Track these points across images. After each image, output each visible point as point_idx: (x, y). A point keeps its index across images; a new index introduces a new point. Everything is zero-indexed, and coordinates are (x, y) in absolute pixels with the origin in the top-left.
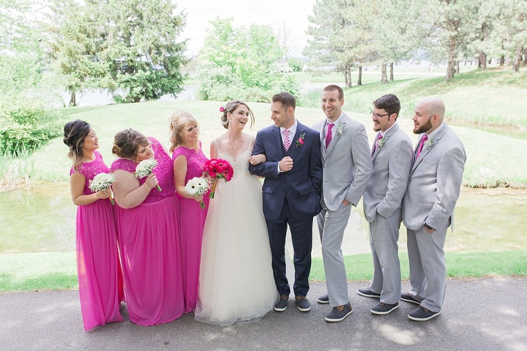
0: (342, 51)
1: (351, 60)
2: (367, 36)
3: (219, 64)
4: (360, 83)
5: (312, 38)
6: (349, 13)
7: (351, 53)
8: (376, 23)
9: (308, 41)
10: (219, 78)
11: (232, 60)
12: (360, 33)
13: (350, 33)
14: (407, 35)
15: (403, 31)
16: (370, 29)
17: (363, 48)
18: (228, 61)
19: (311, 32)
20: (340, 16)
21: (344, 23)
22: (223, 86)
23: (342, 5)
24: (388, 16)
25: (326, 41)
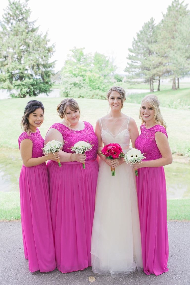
0: (149, 70)
1: (154, 76)
2: (165, 61)
3: (75, 75)
4: (159, 90)
5: (130, 62)
6: (154, 47)
7: (154, 71)
8: (171, 53)
9: (128, 64)
10: (75, 84)
11: (83, 73)
12: (160, 59)
13: (154, 59)
17: (162, 68)
18: (80, 74)
19: (130, 58)
20: (148, 49)
21: (150, 53)
22: (77, 89)
23: (149, 42)
24: (179, 49)
25: (139, 64)
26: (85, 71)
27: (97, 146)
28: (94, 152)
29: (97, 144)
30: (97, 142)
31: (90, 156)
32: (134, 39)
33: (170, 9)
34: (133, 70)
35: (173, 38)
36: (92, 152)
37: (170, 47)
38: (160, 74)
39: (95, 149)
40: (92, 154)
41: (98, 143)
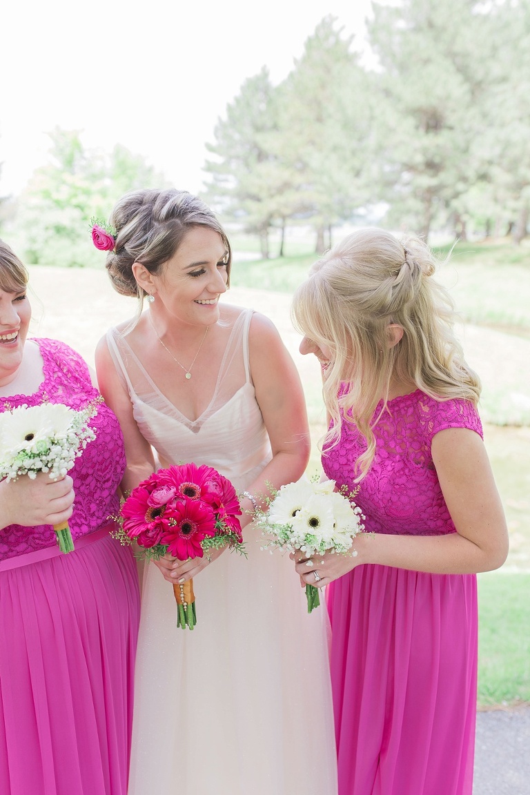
0: (258, 200)
1: (271, 216)
2: (298, 179)
3: (59, 205)
4: (281, 254)
5: (209, 178)
6: (269, 142)
7: (271, 205)
8: (315, 160)
9: (205, 183)
10: (59, 230)
11: (81, 199)
12: (286, 175)
13: (271, 173)
14: (363, 180)
15: (358, 174)
16: (304, 167)
17: (292, 198)
18: (75, 201)
19: (210, 168)
20: (255, 146)
21: (261, 156)
22: (65, 242)
23: (259, 129)
24: (335, 148)
25: (231, 184)
26: (87, 193)
27: (118, 458)
28: (105, 493)
29: (120, 450)
30: (120, 442)
31: (86, 519)
32: (220, 119)
33: (309, 44)
34: (217, 198)
35: (319, 120)
36: (96, 496)
37: (312, 143)
38: (287, 211)
39: (108, 480)
40: (93, 507)
41: (122, 447)
